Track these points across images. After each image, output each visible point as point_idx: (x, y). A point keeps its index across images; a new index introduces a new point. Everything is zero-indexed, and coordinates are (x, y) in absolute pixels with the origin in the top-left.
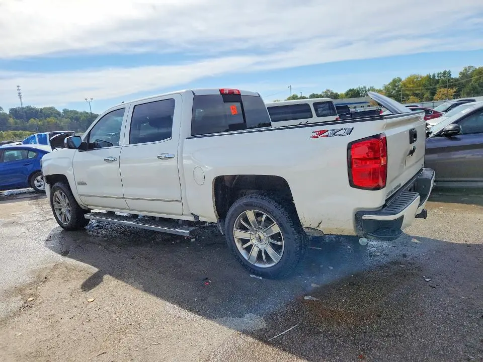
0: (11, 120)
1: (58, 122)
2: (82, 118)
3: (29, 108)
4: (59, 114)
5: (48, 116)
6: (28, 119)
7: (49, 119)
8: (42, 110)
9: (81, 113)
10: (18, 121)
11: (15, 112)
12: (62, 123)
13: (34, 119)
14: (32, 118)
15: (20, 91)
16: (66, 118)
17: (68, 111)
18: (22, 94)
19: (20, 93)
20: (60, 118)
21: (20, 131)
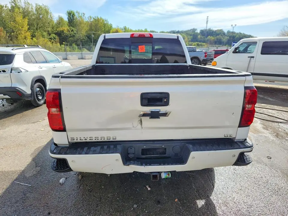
0: (199, 37)
1: (222, 38)
2: (236, 37)
3: (210, 30)
4: (224, 34)
5: (218, 35)
6: (207, 36)
7: (218, 37)
8: (216, 31)
9: (237, 34)
10: (202, 37)
11: (202, 32)
12: (224, 39)
13: (210, 36)
14: (209, 35)
15: (208, 20)
16: (227, 36)
17: (230, 32)
18: (208, 22)
19: (207, 21)
20: (224, 36)
21: (201, 43)
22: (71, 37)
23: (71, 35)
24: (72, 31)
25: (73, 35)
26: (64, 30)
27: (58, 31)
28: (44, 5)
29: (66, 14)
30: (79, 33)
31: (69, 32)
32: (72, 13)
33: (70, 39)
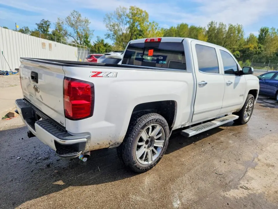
22: (256, 54)
23: (256, 52)
24: (258, 48)
25: (259, 52)
26: (251, 47)
27: (244, 48)
28: (239, 25)
29: (259, 31)
30: (267, 50)
31: (255, 50)
32: (265, 30)
33: (254, 56)
